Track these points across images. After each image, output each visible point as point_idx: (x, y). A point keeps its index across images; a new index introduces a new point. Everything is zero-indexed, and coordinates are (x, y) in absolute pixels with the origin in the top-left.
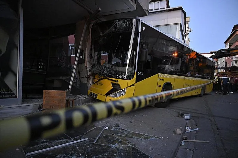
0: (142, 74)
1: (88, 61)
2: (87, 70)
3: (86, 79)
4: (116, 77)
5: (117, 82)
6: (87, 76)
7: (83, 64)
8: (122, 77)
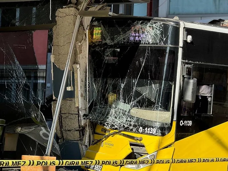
0: (190, 123)
1: (82, 96)
2: (78, 114)
3: (77, 134)
4: (138, 131)
5: (140, 140)
6: (78, 128)
7: (70, 101)
8: (149, 131)
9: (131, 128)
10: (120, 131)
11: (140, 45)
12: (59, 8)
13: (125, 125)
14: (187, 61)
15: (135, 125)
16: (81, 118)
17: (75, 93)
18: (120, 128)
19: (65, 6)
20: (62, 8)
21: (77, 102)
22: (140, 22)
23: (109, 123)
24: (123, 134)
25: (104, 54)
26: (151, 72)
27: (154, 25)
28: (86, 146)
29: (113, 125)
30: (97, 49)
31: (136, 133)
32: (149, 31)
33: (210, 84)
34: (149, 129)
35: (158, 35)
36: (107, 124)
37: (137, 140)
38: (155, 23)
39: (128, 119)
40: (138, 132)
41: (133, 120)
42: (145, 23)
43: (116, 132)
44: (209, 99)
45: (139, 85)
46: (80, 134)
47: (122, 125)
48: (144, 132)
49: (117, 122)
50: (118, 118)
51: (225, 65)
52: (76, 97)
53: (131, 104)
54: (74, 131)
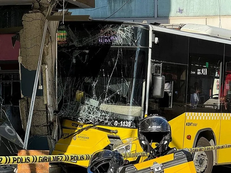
1: (50, 94)
2: (47, 111)
3: (45, 129)
5: (116, 133)
6: (46, 123)
7: (39, 99)
8: (124, 124)
9: (107, 122)
10: (95, 125)
11: (111, 47)
12: (26, 13)
13: (100, 120)
14: (154, 60)
15: (110, 119)
16: (49, 114)
17: (44, 91)
18: (94, 122)
19: (31, 11)
20: (28, 13)
21: (45, 99)
22: (111, 25)
23: (83, 118)
24: (98, 127)
25: (72, 55)
26: (124, 71)
27: (125, 29)
28: (55, 140)
29: (88, 119)
30: (64, 51)
31: (111, 126)
32: (121, 34)
33: (170, 81)
34: (124, 123)
35: (130, 37)
36: (81, 119)
37: (113, 132)
38: (126, 27)
39: (102, 114)
40: (113, 125)
41: (108, 114)
42: (116, 27)
43: (90, 126)
44: (170, 94)
45: (112, 83)
46: (48, 129)
47: (97, 120)
48: (119, 126)
49: (91, 117)
50: (92, 113)
51: (181, 64)
52: (44, 95)
53: (105, 101)
54: (42, 126)
